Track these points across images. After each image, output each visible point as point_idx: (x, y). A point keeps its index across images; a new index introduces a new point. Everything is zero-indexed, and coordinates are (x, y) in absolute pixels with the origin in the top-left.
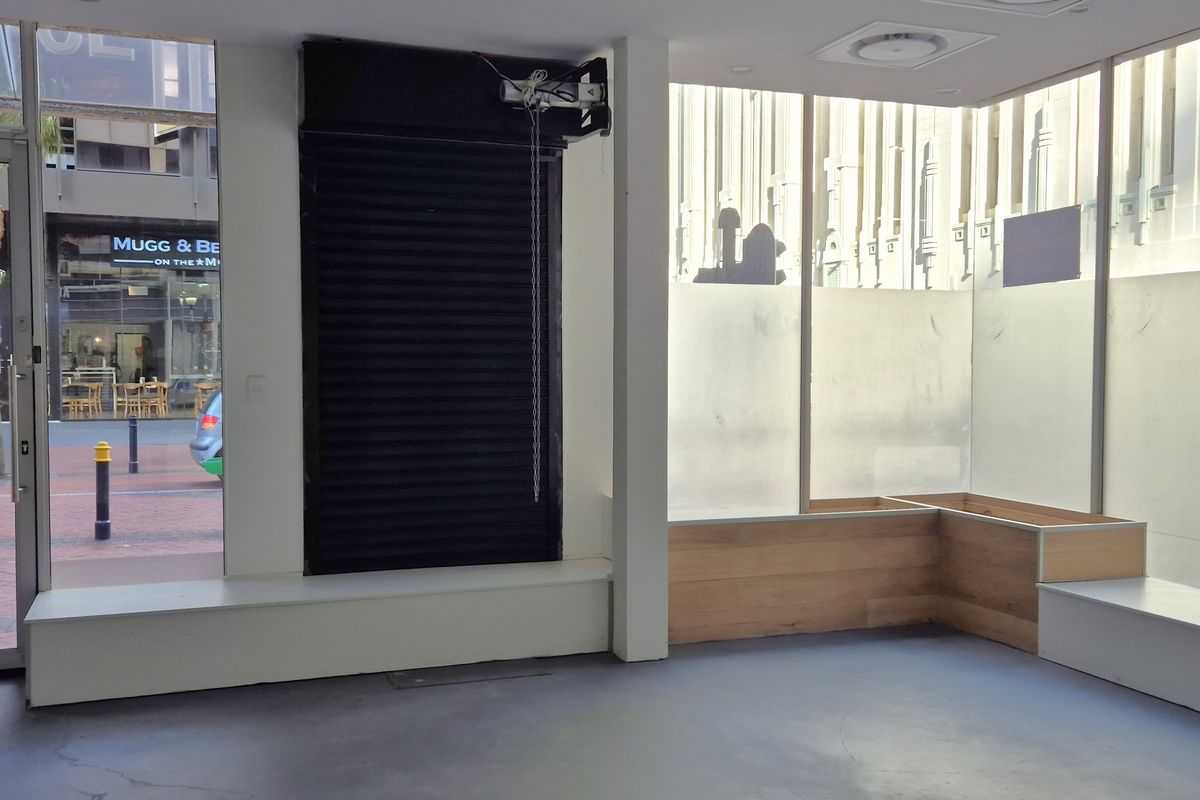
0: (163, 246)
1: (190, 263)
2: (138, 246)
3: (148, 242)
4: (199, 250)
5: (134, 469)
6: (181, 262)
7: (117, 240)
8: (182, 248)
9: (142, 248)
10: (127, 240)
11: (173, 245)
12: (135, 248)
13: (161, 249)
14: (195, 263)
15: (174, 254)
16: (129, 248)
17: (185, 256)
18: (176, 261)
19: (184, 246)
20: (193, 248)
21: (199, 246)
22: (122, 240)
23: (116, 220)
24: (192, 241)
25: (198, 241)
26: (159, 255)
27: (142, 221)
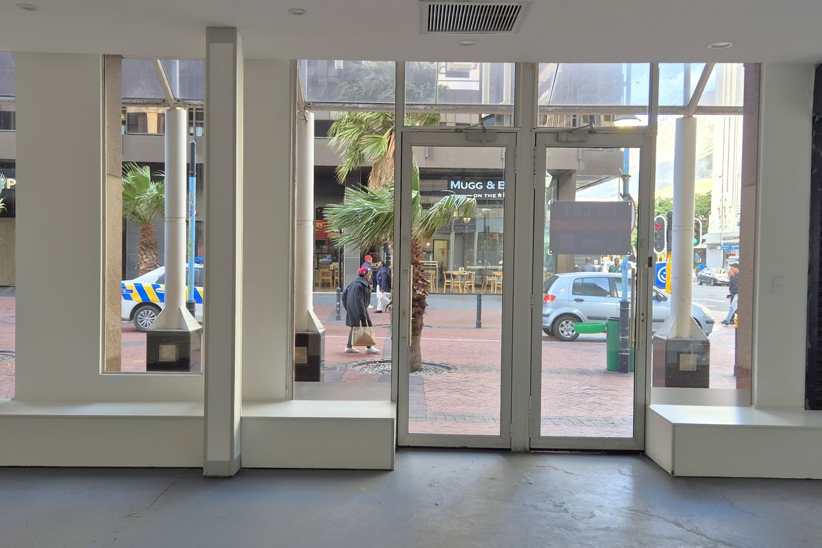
0: (478, 186)
1: (494, 196)
2: (464, 186)
3: (470, 184)
4: (499, 188)
5: (479, 325)
6: (489, 196)
7: (452, 183)
8: (490, 186)
9: (466, 188)
10: (458, 182)
11: (485, 185)
12: (462, 188)
13: (478, 188)
14: (497, 196)
15: (485, 190)
16: (459, 188)
17: (491, 192)
18: (486, 195)
19: (490, 185)
20: (496, 186)
21: (499, 185)
22: (455, 183)
23: (452, 171)
24: (495, 182)
25: (499, 182)
26: (476, 191)
27: (466, 171)
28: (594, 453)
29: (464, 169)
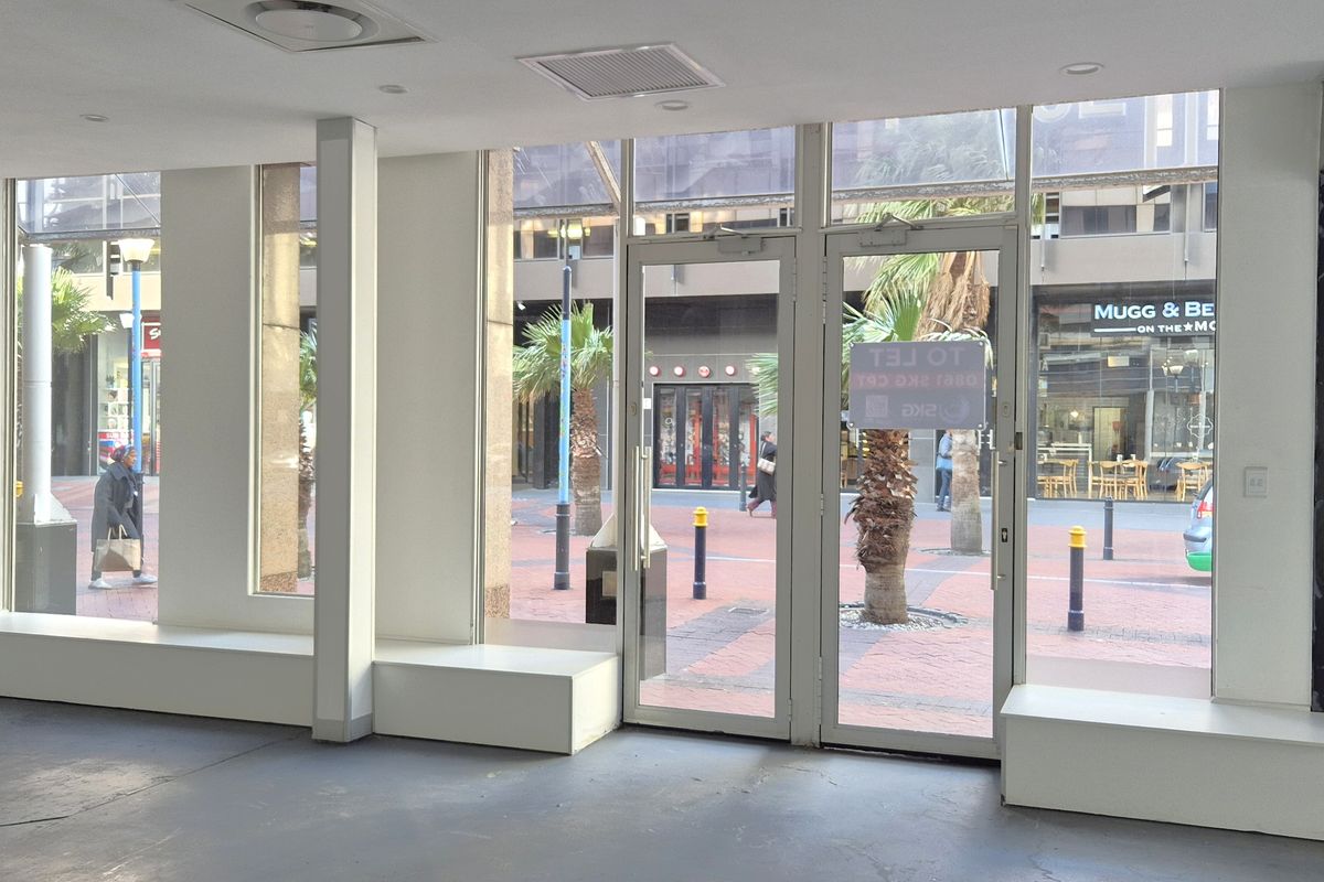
0: (1148, 312)
1: (1178, 328)
2: (1120, 313)
3: (1131, 309)
4: (1188, 314)
5: (1109, 555)
6: (1167, 328)
7: (1098, 308)
8: (1169, 312)
9: (1124, 316)
10: (1109, 307)
11: (1159, 310)
12: (1117, 316)
13: (1145, 315)
14: (1183, 328)
15: (1159, 319)
16: (1111, 316)
17: (1172, 321)
18: (1161, 327)
19: (1171, 310)
20: (1182, 312)
21: (1188, 309)
22: (1104, 308)
23: (1099, 288)
24: (1180, 304)
25: (1188, 304)
26: (1143, 321)
27: (1125, 287)
28: (929, 758)
29: (1120, 283)
